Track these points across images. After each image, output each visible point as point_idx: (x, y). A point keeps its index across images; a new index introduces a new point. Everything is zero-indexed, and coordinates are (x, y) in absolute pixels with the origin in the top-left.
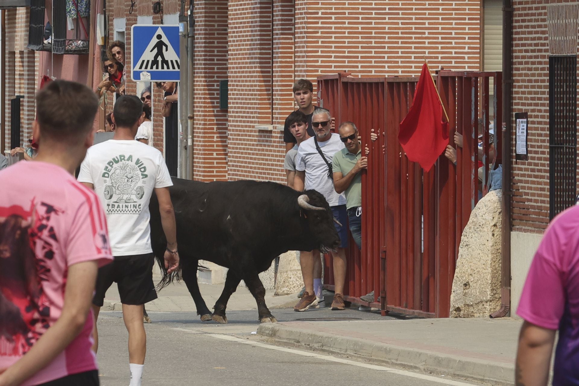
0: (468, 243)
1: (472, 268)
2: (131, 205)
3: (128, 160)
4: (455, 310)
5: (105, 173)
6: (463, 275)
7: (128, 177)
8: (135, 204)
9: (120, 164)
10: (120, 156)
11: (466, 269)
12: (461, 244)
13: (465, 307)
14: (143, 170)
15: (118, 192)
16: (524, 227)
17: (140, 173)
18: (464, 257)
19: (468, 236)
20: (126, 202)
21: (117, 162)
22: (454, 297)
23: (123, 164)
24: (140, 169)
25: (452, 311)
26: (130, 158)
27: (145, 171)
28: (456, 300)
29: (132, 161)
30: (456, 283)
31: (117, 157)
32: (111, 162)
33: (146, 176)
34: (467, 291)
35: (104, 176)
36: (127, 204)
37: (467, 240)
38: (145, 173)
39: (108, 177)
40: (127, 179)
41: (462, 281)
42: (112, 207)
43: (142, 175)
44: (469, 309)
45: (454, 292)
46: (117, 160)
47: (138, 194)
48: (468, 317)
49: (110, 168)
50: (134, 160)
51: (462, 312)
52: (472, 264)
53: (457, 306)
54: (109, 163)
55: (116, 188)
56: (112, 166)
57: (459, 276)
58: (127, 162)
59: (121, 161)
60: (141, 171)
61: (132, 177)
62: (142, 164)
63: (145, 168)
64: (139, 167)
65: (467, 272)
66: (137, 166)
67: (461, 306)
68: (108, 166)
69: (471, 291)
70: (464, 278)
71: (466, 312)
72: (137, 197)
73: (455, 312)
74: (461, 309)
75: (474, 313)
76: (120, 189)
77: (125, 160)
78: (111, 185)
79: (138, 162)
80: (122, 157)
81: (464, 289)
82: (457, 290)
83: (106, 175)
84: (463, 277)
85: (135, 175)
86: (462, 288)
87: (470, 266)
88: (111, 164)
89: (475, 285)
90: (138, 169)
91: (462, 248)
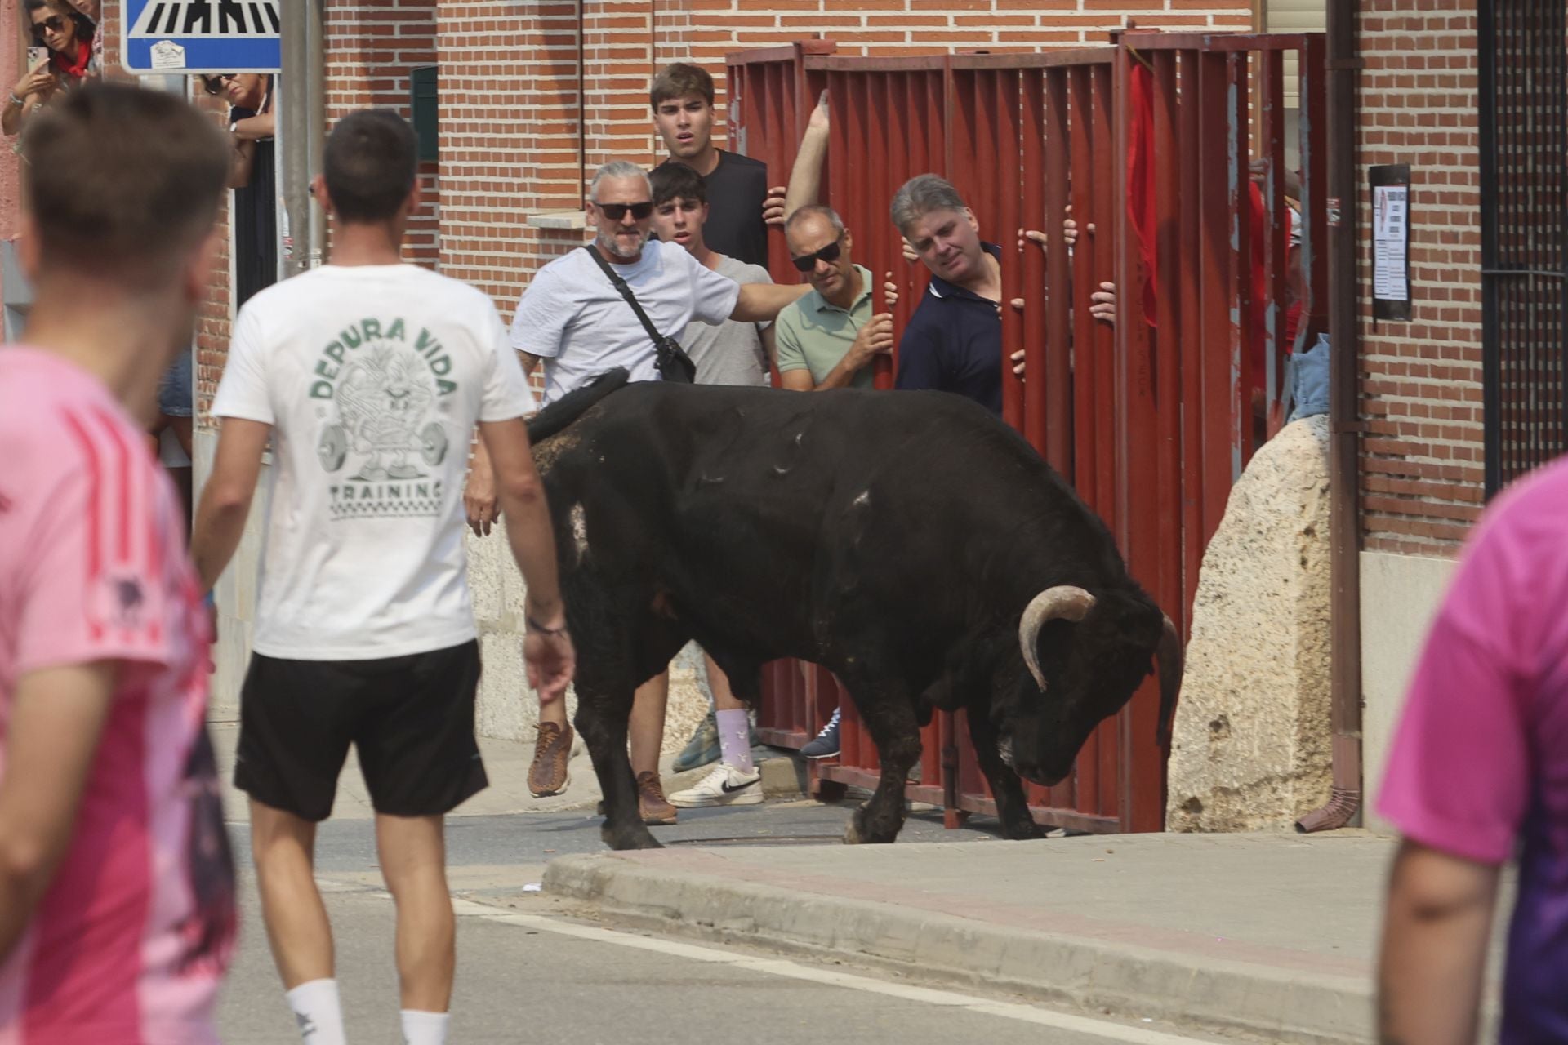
0: (1222, 590)
1: (1236, 669)
2: (408, 488)
3: (391, 335)
4: (1184, 808)
5: (319, 384)
6: (1208, 692)
7: (395, 392)
8: (422, 481)
9: (365, 349)
10: (366, 323)
11: (1219, 673)
12: (1199, 593)
13: (1215, 796)
14: (440, 366)
15: (362, 444)
16: (1401, 538)
17: (432, 378)
18: (1210, 634)
19: (1221, 568)
20: (391, 477)
21: (354, 344)
22: (1181, 763)
23: (375, 350)
24: (432, 364)
25: (1173, 811)
26: (398, 328)
27: (447, 370)
28: (1188, 775)
29: (402, 338)
30: (1187, 720)
31: (353, 329)
32: (338, 345)
33: (452, 386)
34: (1220, 744)
35: (315, 393)
36: (394, 483)
37: (1218, 579)
38: (449, 377)
39: (329, 397)
40: (390, 399)
41: (1204, 712)
42: (346, 496)
43: (441, 383)
44: (1228, 802)
45: (1179, 747)
46: (353, 336)
47: (431, 449)
48: (1224, 831)
49: (332, 364)
50: (412, 335)
51: (1206, 815)
52: (1234, 658)
53: (1190, 795)
54: (329, 350)
55: (357, 432)
56: (339, 359)
57: (1193, 697)
58: (388, 343)
59: (368, 339)
60: (437, 373)
61: (407, 392)
62: (438, 348)
63: (446, 359)
64: (428, 356)
65: (1220, 682)
66: (420, 355)
67: (1203, 794)
68: (327, 358)
69: (1235, 745)
70: (1212, 704)
71: (1219, 812)
72: (427, 459)
73: (1182, 813)
74: (1203, 803)
75: (1245, 816)
76: (368, 433)
77: (379, 336)
78: (338, 421)
79: (423, 341)
80: (370, 328)
81: (1212, 740)
82: (1189, 743)
83: (324, 391)
84: (1207, 700)
85: (415, 386)
86: (1206, 737)
87: (1231, 663)
88: (337, 351)
89: (1246, 724)
90: (426, 363)
91: (1201, 605)
